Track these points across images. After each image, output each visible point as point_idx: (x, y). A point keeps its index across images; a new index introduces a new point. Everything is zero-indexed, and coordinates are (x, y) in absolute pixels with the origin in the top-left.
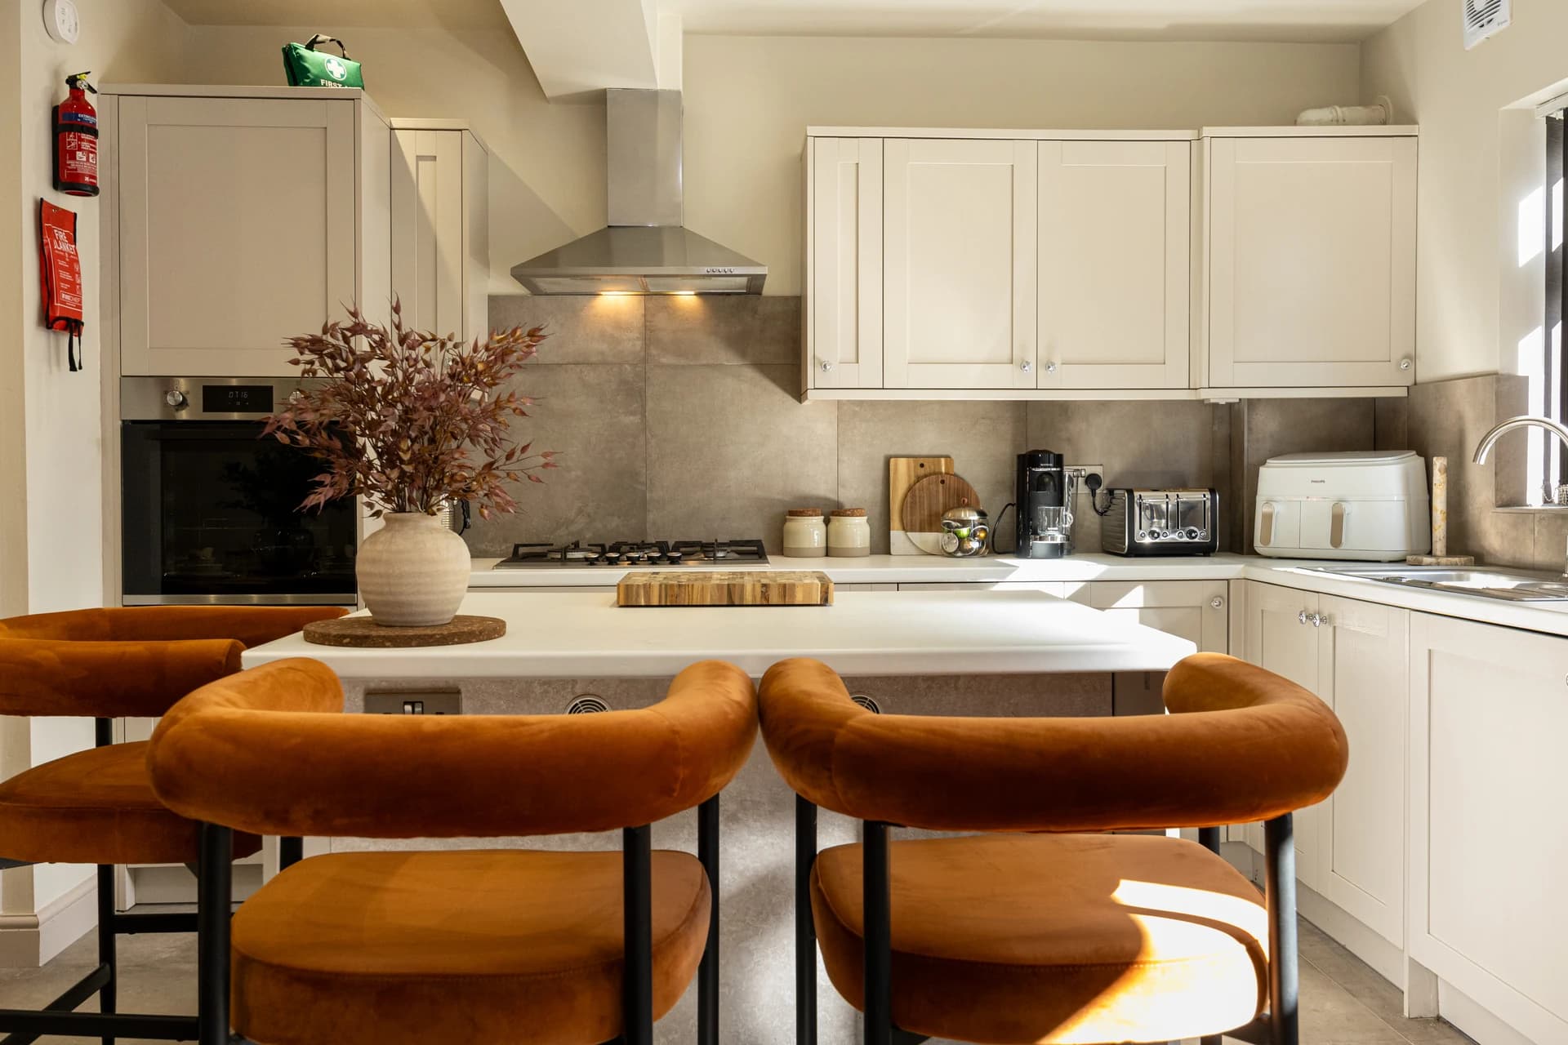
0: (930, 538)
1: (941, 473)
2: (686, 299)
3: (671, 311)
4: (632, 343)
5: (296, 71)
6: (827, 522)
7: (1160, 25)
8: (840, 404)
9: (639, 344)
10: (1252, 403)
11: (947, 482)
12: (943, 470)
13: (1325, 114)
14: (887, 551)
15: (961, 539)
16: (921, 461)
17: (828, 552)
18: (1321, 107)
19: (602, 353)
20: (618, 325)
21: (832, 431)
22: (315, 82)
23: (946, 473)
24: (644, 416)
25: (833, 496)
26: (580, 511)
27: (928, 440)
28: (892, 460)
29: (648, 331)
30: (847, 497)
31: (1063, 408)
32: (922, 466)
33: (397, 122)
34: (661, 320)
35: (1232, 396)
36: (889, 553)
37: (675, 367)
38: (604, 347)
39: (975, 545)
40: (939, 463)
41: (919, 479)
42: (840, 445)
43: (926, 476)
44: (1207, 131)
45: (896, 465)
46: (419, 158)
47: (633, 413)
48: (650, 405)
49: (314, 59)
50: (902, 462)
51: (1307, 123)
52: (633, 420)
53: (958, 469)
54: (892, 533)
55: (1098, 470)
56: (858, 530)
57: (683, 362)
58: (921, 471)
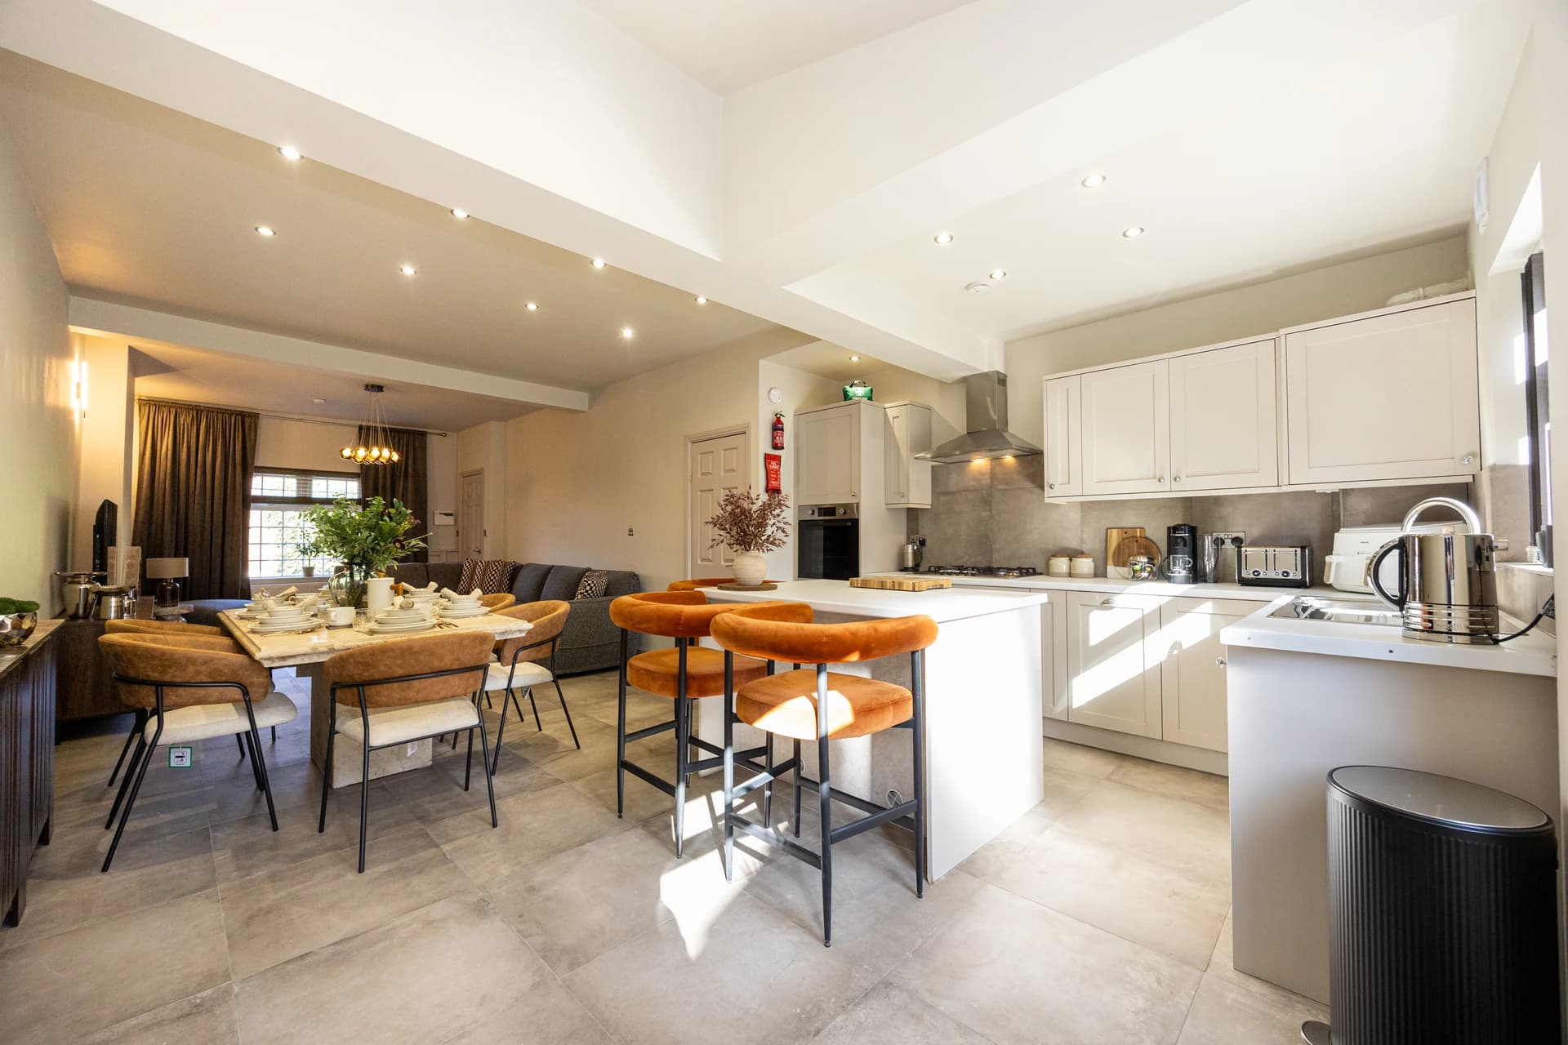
0: (1122, 570)
1: (1136, 537)
2: (1009, 459)
3: (1002, 465)
4: (986, 481)
5: (846, 396)
6: (1071, 560)
7: (1269, 272)
8: (1082, 503)
9: (989, 481)
10: (1346, 492)
11: (1139, 541)
12: (1138, 535)
13: (1409, 295)
14: (1105, 576)
15: (1135, 571)
16: (1126, 530)
17: (1070, 575)
18: (1405, 291)
19: (974, 486)
20: (981, 474)
21: (1078, 516)
22: (851, 399)
23: (1140, 537)
24: (991, 513)
25: (1079, 548)
26: (966, 554)
27: (1130, 520)
28: (1109, 530)
29: (993, 475)
30: (1086, 548)
31: (1217, 500)
32: (1126, 533)
33: (886, 406)
34: (998, 470)
35: (1335, 488)
36: (1106, 577)
37: (1005, 490)
38: (974, 483)
39: (1145, 574)
40: (1136, 532)
41: (1124, 539)
42: (1083, 522)
43: (1128, 538)
44: (1283, 331)
45: (1111, 533)
46: (894, 418)
47: (987, 511)
48: (994, 507)
49: (851, 391)
50: (1115, 531)
51: (1392, 305)
52: (985, 514)
53: (1148, 534)
54: (1108, 567)
55: (1241, 535)
56: (1085, 565)
57: (1006, 487)
58: (1125, 536)
